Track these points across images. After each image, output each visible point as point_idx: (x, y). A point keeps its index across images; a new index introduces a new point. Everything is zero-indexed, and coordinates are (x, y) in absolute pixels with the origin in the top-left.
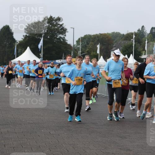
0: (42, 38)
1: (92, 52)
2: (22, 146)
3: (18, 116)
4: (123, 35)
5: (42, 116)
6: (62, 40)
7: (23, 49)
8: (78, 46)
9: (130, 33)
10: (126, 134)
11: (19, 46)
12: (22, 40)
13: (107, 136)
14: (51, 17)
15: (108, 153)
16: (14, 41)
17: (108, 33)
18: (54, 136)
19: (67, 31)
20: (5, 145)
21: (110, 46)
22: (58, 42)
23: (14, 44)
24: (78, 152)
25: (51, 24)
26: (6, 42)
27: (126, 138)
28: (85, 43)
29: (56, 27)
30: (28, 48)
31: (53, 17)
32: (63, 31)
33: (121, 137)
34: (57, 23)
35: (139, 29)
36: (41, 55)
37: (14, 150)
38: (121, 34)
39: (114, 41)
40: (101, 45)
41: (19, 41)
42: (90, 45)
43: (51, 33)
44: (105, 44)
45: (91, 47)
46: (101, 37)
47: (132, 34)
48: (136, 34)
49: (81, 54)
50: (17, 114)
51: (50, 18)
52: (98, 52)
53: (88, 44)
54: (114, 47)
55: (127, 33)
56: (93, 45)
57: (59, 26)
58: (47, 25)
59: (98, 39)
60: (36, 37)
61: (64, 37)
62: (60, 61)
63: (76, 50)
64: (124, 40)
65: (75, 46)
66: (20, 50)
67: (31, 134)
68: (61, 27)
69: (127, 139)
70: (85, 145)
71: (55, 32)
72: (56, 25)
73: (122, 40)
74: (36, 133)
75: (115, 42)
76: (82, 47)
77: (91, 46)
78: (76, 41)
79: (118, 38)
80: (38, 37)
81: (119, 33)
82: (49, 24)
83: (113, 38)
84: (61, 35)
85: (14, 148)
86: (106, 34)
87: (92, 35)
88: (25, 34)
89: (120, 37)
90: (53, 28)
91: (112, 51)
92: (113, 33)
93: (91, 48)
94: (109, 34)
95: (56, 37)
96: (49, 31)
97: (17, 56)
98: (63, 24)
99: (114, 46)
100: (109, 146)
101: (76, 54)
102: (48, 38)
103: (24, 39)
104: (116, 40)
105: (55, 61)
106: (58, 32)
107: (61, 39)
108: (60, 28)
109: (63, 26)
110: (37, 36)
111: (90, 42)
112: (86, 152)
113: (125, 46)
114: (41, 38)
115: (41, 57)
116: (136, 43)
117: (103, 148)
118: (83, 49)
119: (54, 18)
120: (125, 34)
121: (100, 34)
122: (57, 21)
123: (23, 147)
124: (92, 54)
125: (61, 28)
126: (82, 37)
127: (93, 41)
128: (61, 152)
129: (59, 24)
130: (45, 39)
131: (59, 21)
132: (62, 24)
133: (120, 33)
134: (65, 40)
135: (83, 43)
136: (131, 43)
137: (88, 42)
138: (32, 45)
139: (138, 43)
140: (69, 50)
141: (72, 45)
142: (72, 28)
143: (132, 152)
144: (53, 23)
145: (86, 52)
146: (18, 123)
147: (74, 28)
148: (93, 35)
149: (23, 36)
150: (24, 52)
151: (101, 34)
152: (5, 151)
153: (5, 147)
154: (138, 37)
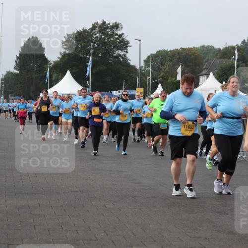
0: (89, 55)
1: (170, 78)
2: (62, 228)
3: (54, 181)
4: (219, 49)
5: (93, 180)
6: (121, 60)
7: (61, 74)
8: (147, 69)
9: (230, 47)
10: (226, 208)
11: (53, 69)
12: (59, 60)
13: (196, 211)
14: (104, 23)
15: (199, 238)
16: (46, 61)
17: (194, 48)
18: (112, 211)
19: (129, 45)
20: (34, 226)
21: (198, 67)
22: (115, 62)
23: (45, 66)
24: (151, 237)
25: (104, 34)
26: (33, 63)
27: (227, 214)
28: (157, 64)
29: (112, 39)
30: (68, 72)
31: (107, 23)
32: (124, 45)
33: (218, 213)
34: (113, 32)
35: (244, 40)
36: (89, 83)
37: (50, 234)
38: (216, 49)
39: (204, 60)
40: (183, 66)
41: (54, 62)
42: (165, 67)
43: (104, 49)
44: (190, 64)
45: (167, 70)
46: (184, 54)
47: (233, 48)
48: (239, 49)
49: (152, 81)
50: (53, 177)
51: (101, 24)
52: (179, 77)
53: (163, 65)
54: (204, 69)
55: (225, 47)
56: (172, 66)
57: (116, 37)
58: (98, 35)
59: (178, 57)
60: (81, 55)
61: (125, 55)
62: (119, 92)
63: (143, 74)
64: (220, 58)
65: (143, 68)
66: (55, 76)
67: (76, 208)
68: (120, 39)
69: (228, 216)
70: (160, 224)
71: (111, 46)
72: (111, 36)
73: (218, 58)
74: (84, 207)
75: (206, 62)
76: (154, 70)
77: (168, 68)
78: (144, 61)
79: (211, 55)
80: (83, 55)
81: (211, 47)
82: (101, 34)
83: (202, 55)
84: (120, 51)
85: (50, 231)
86: (191, 48)
87: (169, 50)
88: (63, 51)
89: (214, 53)
90: (107, 39)
91: (201, 75)
92: (203, 47)
93: (168, 72)
94: (197, 48)
95: (112, 55)
96: (100, 45)
97: (51, 86)
98: (123, 34)
99: (204, 67)
100: (200, 227)
101: (144, 80)
102: (100, 56)
103: (61, 59)
104: (207, 58)
105: (111, 93)
106: (114, 47)
107: (120, 57)
108: (118, 41)
109: (124, 37)
110: (82, 53)
111: (165, 62)
112: (163, 237)
113: (221, 67)
114: (88, 57)
115: (89, 87)
116: (240, 62)
117: (190, 231)
118: (156, 73)
119: (109, 24)
120: (221, 48)
121: (181, 48)
122: (114, 30)
123: (64, 229)
124: (169, 80)
125: (120, 41)
126: (152, 54)
127: (171, 61)
128: (124, 237)
129: (117, 34)
130: (95, 58)
131: (117, 28)
132: (121, 33)
133: (213, 47)
134: (127, 59)
135: (154, 64)
136: (232, 62)
137: (164, 62)
138: (74, 68)
139: (243, 63)
140: (133, 75)
141: (138, 67)
142: (137, 40)
143: (236, 236)
144: (107, 33)
145: (160, 78)
146: (55, 191)
147: (140, 41)
148: (171, 51)
149: (60, 53)
150: (61, 79)
151: (183, 50)
152: (36, 235)
153: (35, 229)
154: (242, 53)
